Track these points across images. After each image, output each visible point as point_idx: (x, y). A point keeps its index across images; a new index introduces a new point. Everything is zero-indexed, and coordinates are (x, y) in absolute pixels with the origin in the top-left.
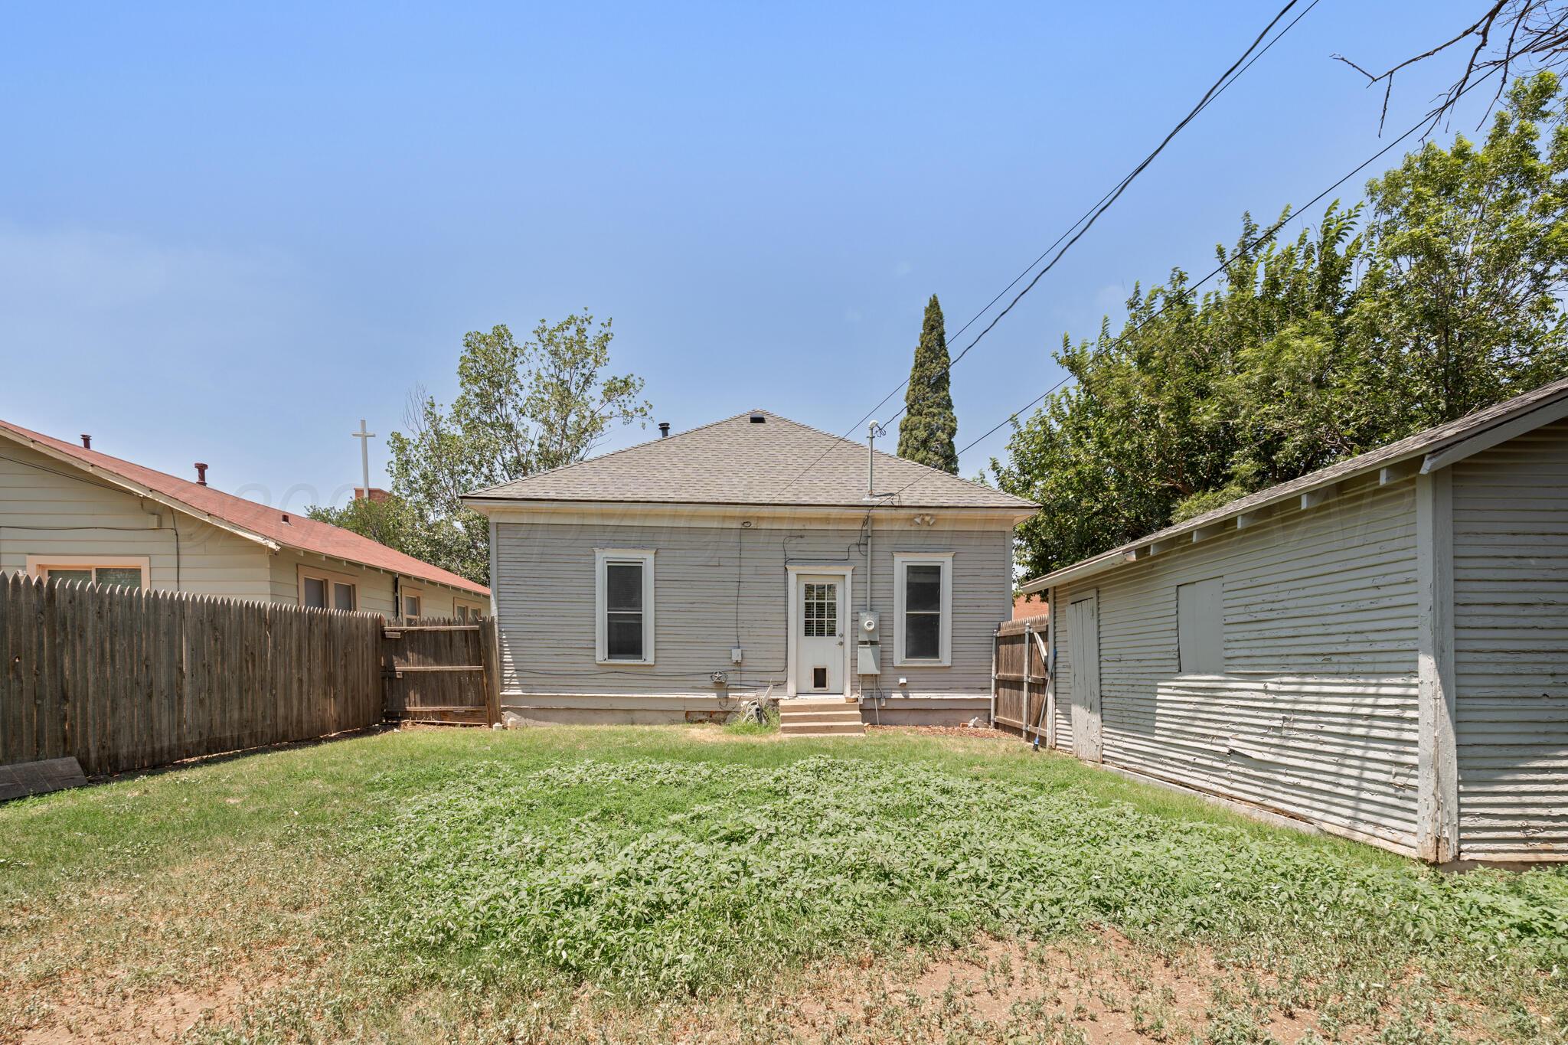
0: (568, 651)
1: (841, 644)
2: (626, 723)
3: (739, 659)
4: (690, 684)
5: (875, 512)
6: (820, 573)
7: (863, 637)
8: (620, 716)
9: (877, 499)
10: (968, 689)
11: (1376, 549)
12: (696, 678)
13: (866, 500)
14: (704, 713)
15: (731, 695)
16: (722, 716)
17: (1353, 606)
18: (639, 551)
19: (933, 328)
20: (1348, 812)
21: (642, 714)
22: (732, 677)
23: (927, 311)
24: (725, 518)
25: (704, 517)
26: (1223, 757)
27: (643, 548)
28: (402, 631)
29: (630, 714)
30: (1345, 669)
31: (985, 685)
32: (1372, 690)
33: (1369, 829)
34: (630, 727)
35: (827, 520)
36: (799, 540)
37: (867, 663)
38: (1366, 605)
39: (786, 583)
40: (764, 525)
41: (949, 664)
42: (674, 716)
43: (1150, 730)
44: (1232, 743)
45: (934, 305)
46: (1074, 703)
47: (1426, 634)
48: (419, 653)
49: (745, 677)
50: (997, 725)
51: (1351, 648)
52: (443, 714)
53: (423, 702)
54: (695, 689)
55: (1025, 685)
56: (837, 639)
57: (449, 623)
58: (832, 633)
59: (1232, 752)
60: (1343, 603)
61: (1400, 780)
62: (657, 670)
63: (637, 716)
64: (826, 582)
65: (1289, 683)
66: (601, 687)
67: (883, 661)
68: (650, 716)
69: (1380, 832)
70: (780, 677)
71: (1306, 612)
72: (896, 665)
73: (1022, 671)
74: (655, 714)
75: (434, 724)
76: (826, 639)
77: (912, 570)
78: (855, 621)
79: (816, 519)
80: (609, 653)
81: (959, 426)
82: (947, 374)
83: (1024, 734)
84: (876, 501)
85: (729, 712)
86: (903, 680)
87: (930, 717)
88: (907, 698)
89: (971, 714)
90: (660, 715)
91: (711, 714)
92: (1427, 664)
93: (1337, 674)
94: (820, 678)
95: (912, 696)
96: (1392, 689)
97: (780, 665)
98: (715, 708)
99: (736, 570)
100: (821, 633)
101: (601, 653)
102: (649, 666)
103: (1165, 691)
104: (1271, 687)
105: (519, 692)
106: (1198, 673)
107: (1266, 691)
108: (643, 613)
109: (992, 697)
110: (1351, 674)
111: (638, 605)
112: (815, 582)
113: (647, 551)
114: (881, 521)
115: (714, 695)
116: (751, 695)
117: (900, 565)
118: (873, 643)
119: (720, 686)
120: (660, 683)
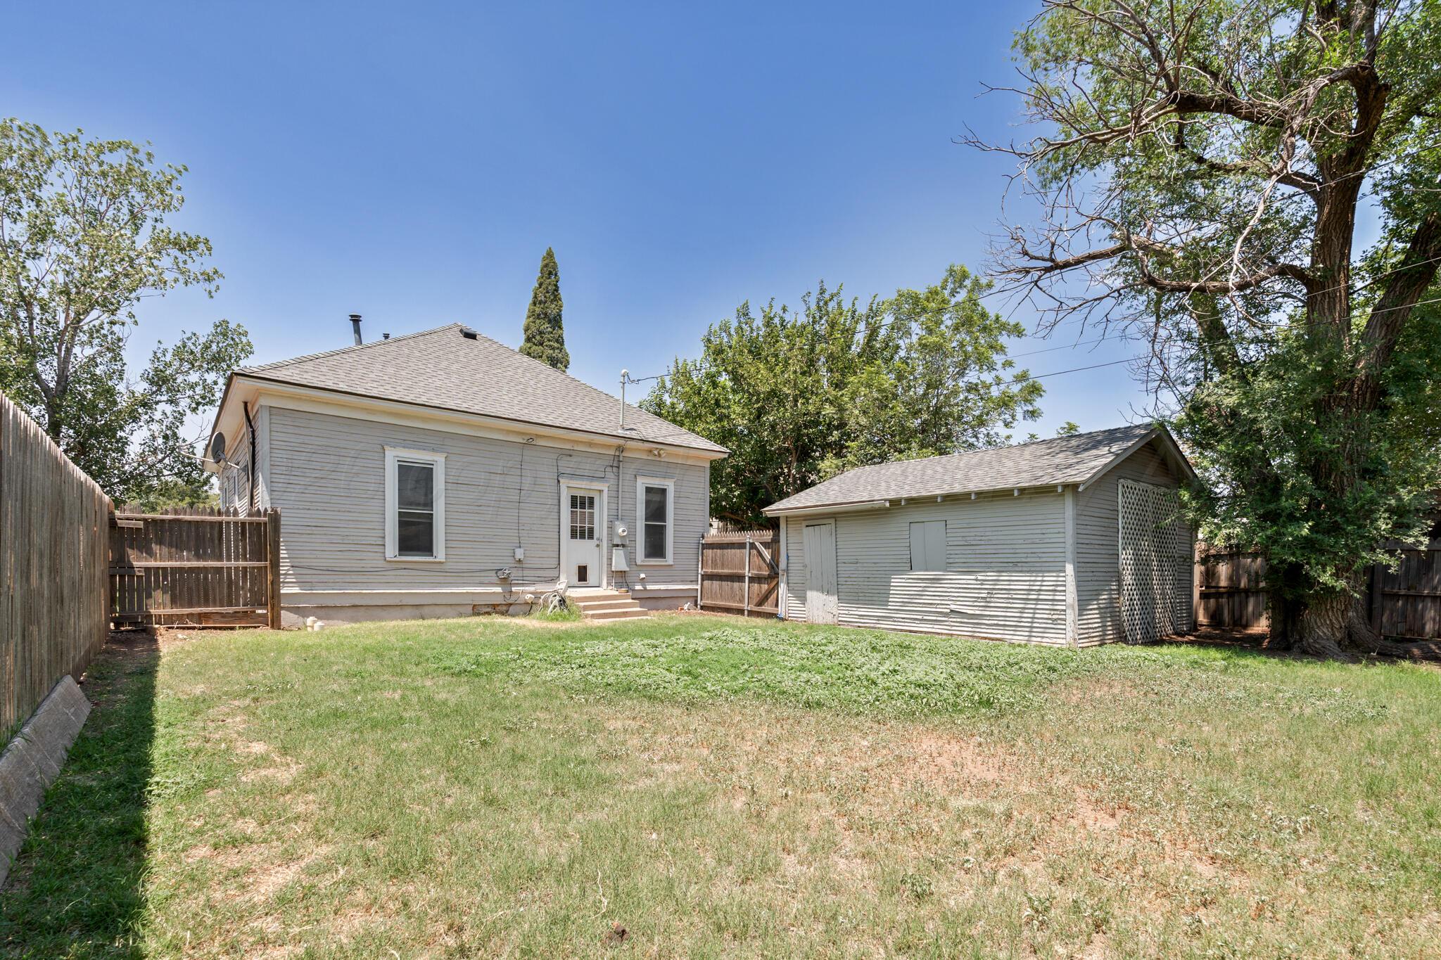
0: (353, 547)
1: (598, 546)
2: (414, 618)
3: (522, 557)
4: (477, 580)
6: (583, 487)
7: (617, 541)
8: (409, 611)
9: (628, 432)
10: (683, 582)
11: (1042, 517)
12: (482, 574)
13: (620, 432)
14: (488, 605)
15: (513, 589)
16: (505, 608)
17: (1030, 541)
18: (431, 453)
19: (550, 273)
20: (1027, 634)
21: (431, 608)
22: (515, 574)
23: (544, 259)
24: (509, 432)
25: (491, 429)
26: (945, 615)
27: (433, 450)
28: (145, 520)
29: (419, 609)
30: (1025, 569)
31: (694, 578)
32: (1040, 579)
33: (1039, 639)
34: (420, 622)
35: (590, 444)
36: (569, 458)
37: (619, 562)
38: (1037, 541)
39: (559, 494)
40: (544, 443)
41: (671, 563)
42: (462, 609)
43: (884, 602)
44: (953, 607)
45: (550, 255)
46: (811, 589)
47: (1069, 555)
48: (170, 545)
49: (526, 573)
50: (702, 608)
51: (1029, 560)
52: (201, 617)
53: (174, 602)
54: (481, 584)
55: (747, 579)
56: (595, 542)
57: (219, 513)
58: (591, 536)
59: (952, 611)
60: (1025, 540)
61: (1055, 617)
62: (447, 567)
63: (426, 610)
64: (587, 494)
65: (991, 576)
66: (388, 584)
67: (631, 560)
68: (438, 610)
69: (1044, 640)
70: (553, 573)
71: (1002, 542)
72: (639, 562)
73: (744, 569)
74: (443, 609)
75: (194, 628)
76: (586, 542)
77: (649, 490)
78: (611, 528)
79: (581, 442)
80: (400, 549)
82: (560, 316)
83: (746, 612)
85: (511, 604)
86: (643, 576)
87: (660, 603)
88: (645, 589)
89: (684, 600)
90: (449, 609)
91: (494, 606)
92: (1070, 568)
93: (1021, 572)
94: (582, 573)
95: (649, 587)
96: (1050, 579)
97: (554, 562)
98: (500, 600)
99: (518, 479)
100: (582, 537)
101: (391, 549)
102: (440, 563)
103: (896, 581)
104: (980, 578)
105: (296, 590)
106: (927, 570)
107: (976, 580)
108: (434, 512)
109: (699, 587)
110: (1028, 572)
111: (429, 504)
112: (579, 494)
113: (439, 454)
114: (631, 450)
115: (499, 590)
116: (532, 589)
117: (642, 483)
118: (623, 546)
119: (505, 581)
120: (451, 580)
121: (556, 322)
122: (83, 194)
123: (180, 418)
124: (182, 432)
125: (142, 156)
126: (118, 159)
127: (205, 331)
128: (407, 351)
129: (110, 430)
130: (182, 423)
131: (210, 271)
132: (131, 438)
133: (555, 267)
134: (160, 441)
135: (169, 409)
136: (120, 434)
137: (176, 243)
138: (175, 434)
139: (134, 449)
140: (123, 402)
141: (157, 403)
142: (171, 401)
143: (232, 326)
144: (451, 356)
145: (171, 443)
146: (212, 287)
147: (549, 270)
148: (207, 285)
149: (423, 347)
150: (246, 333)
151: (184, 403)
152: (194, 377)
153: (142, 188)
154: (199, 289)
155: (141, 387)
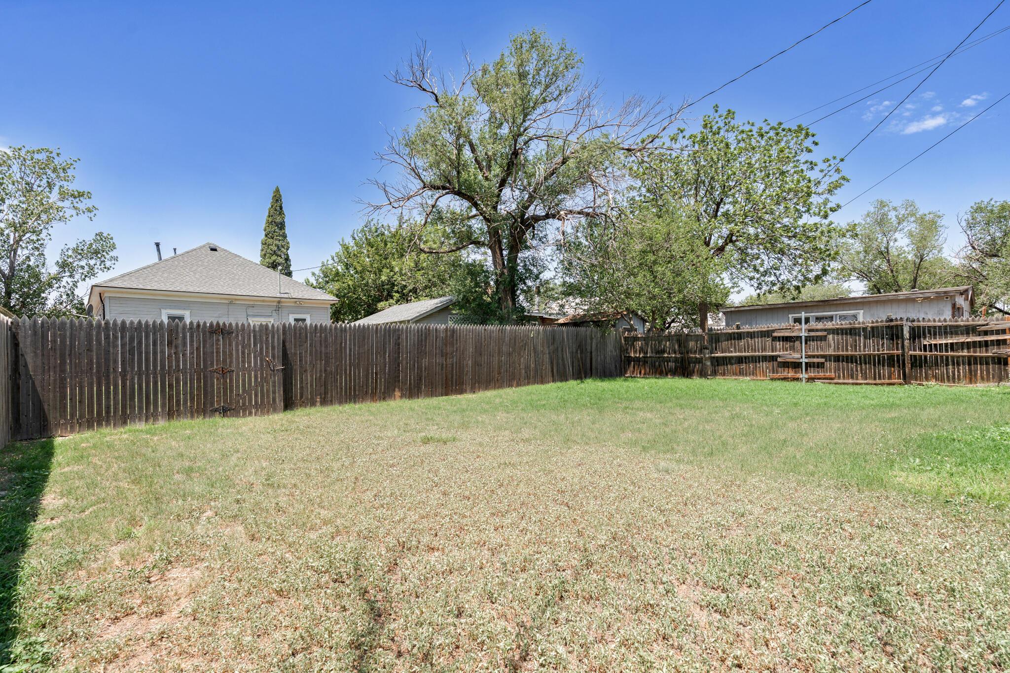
5: (282, 300)
6: (261, 319)
13: (279, 296)
19: (277, 200)
23: (274, 192)
24: (221, 299)
25: (213, 298)
27: (184, 309)
35: (263, 301)
36: (253, 308)
40: (238, 302)
45: (277, 190)
77: (296, 320)
79: (259, 301)
81: (291, 245)
82: (284, 222)
84: (283, 296)
99: (227, 319)
113: (187, 311)
114: (284, 302)
117: (292, 317)
121: (282, 226)
122: (22, 174)
123: (75, 285)
124: (76, 292)
125: (54, 155)
126: (42, 157)
127: (89, 238)
128: (176, 263)
129: (37, 294)
130: (77, 287)
131: (91, 206)
132: (49, 297)
133: (280, 196)
134: (65, 297)
135: (70, 280)
136: (43, 295)
137: (73, 195)
138: (73, 293)
139: (50, 303)
140: (44, 279)
141: (62, 277)
142: (70, 276)
143: (105, 235)
144: (200, 263)
145: (71, 298)
146: (92, 215)
147: (277, 198)
148: (89, 214)
149: (186, 259)
150: (112, 239)
151: (77, 277)
152: (83, 263)
153: (55, 170)
154: (84, 218)
155: (54, 270)
